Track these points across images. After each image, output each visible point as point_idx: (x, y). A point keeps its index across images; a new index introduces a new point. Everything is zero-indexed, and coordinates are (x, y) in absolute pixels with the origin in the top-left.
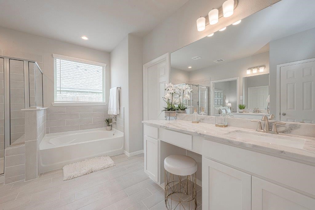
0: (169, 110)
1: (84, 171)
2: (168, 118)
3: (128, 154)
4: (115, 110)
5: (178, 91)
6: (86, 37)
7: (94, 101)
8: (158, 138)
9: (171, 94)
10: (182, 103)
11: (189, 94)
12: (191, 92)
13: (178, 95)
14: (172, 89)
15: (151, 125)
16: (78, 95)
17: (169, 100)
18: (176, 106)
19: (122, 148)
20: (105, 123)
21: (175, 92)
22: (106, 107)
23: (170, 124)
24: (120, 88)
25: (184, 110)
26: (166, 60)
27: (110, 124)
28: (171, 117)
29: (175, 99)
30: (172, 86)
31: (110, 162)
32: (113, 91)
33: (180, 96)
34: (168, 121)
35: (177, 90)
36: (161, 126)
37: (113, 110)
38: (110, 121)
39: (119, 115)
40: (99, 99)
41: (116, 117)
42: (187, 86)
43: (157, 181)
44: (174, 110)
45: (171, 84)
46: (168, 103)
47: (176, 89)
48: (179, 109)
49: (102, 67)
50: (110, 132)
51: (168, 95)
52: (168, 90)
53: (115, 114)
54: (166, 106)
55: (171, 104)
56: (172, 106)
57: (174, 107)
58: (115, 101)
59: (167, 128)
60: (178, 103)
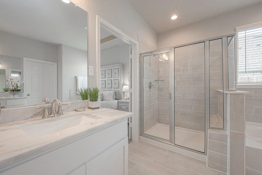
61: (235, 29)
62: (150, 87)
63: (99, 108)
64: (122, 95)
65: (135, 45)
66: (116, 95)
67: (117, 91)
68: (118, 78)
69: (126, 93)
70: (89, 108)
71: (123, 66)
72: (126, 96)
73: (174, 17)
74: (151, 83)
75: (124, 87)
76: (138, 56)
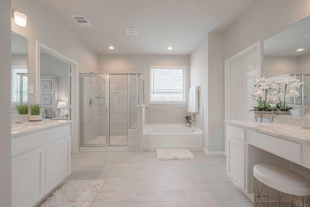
0: (261, 110)
1: (170, 157)
2: (259, 119)
3: (207, 152)
4: (194, 109)
5: (276, 86)
6: (171, 47)
7: (175, 100)
8: (245, 140)
9: (265, 91)
10: (283, 101)
11: (297, 89)
12: (301, 86)
13: (276, 92)
14: (266, 84)
15: (236, 125)
16: (163, 95)
17: (260, 98)
18: (273, 106)
19: (201, 145)
20: (185, 120)
21: (270, 88)
22: (185, 106)
23: (262, 126)
24: (199, 87)
25: (286, 110)
26: (256, 50)
27: (190, 121)
28: (263, 119)
29: (271, 97)
30: (266, 80)
31: (190, 155)
32: (193, 91)
33: (279, 92)
34: (259, 123)
35: (274, 85)
36: (249, 128)
37: (192, 108)
38: (189, 118)
39: (198, 113)
40: (179, 98)
41: (195, 115)
42: (294, 78)
43: (243, 189)
44: (269, 110)
45: (263, 79)
46: (260, 102)
47: (272, 83)
48: (278, 109)
49: (182, 70)
50: (189, 128)
51: (259, 92)
52: (260, 86)
53: (194, 112)
54: (257, 105)
55: (264, 102)
56: (265, 105)
57: (270, 106)
58: (195, 100)
59: (258, 131)
60: (275, 101)
61: (149, 67)
62: (90, 103)
63: (41, 120)
64: (57, 112)
65: (75, 65)
66: (46, 113)
67: (49, 108)
68: (50, 93)
69: (62, 110)
70: (30, 121)
71: (58, 79)
72: (63, 113)
73: (111, 48)
74: (91, 100)
75: (60, 103)
76: (78, 75)
